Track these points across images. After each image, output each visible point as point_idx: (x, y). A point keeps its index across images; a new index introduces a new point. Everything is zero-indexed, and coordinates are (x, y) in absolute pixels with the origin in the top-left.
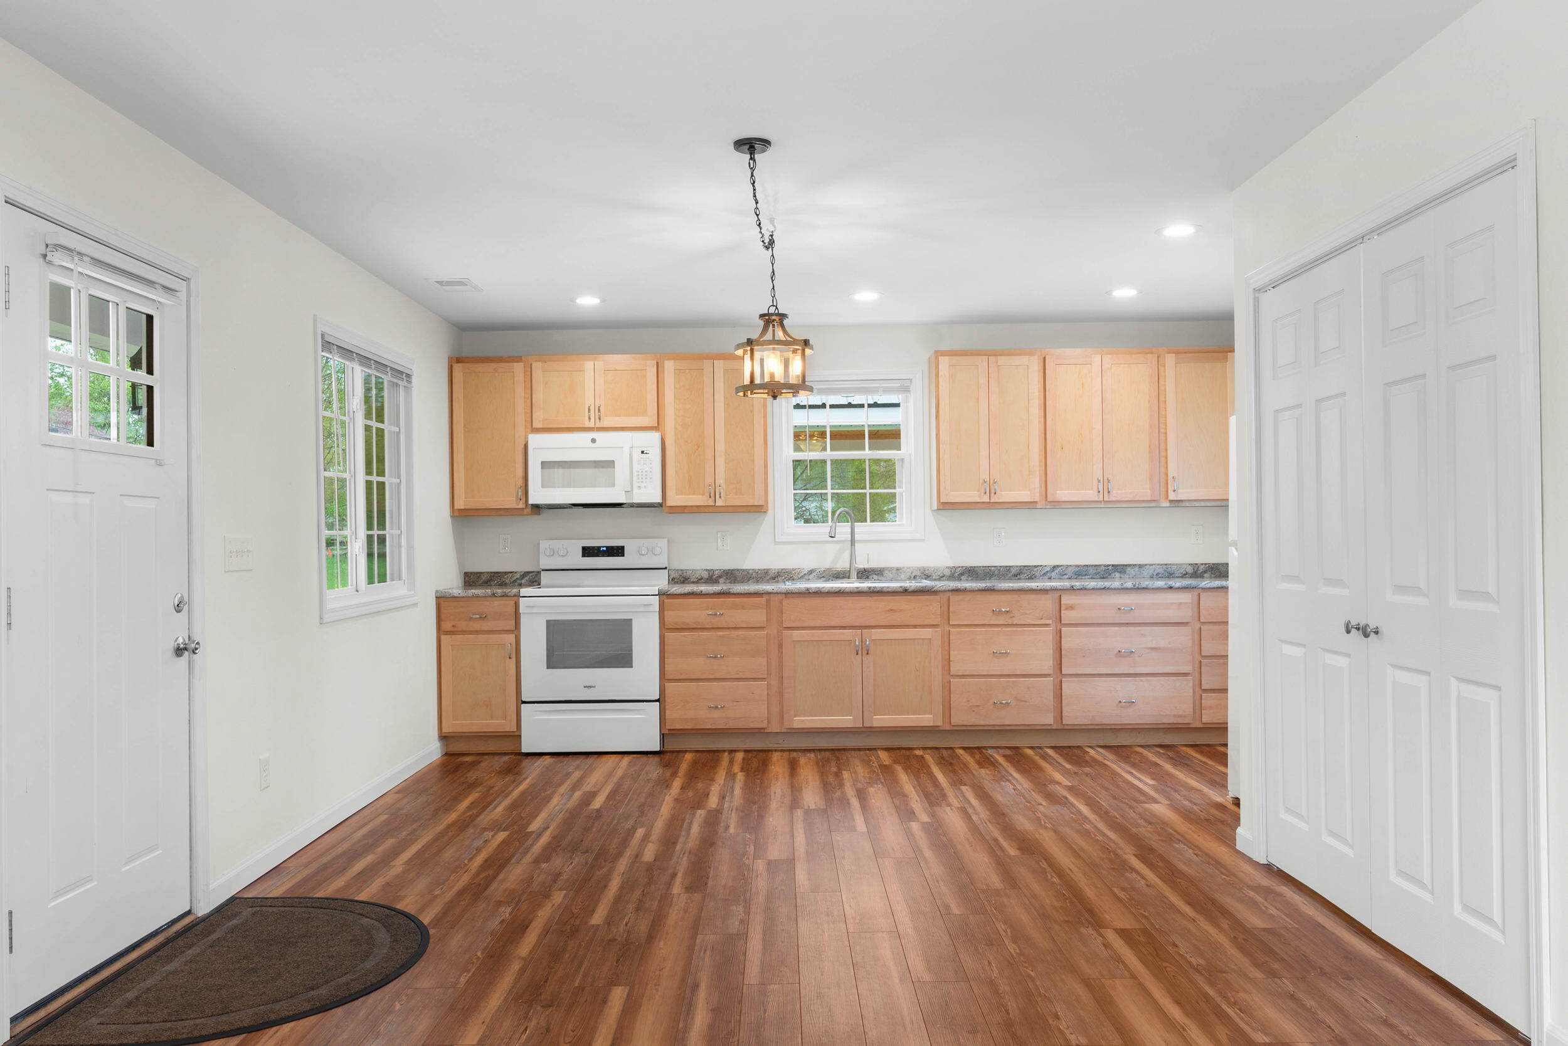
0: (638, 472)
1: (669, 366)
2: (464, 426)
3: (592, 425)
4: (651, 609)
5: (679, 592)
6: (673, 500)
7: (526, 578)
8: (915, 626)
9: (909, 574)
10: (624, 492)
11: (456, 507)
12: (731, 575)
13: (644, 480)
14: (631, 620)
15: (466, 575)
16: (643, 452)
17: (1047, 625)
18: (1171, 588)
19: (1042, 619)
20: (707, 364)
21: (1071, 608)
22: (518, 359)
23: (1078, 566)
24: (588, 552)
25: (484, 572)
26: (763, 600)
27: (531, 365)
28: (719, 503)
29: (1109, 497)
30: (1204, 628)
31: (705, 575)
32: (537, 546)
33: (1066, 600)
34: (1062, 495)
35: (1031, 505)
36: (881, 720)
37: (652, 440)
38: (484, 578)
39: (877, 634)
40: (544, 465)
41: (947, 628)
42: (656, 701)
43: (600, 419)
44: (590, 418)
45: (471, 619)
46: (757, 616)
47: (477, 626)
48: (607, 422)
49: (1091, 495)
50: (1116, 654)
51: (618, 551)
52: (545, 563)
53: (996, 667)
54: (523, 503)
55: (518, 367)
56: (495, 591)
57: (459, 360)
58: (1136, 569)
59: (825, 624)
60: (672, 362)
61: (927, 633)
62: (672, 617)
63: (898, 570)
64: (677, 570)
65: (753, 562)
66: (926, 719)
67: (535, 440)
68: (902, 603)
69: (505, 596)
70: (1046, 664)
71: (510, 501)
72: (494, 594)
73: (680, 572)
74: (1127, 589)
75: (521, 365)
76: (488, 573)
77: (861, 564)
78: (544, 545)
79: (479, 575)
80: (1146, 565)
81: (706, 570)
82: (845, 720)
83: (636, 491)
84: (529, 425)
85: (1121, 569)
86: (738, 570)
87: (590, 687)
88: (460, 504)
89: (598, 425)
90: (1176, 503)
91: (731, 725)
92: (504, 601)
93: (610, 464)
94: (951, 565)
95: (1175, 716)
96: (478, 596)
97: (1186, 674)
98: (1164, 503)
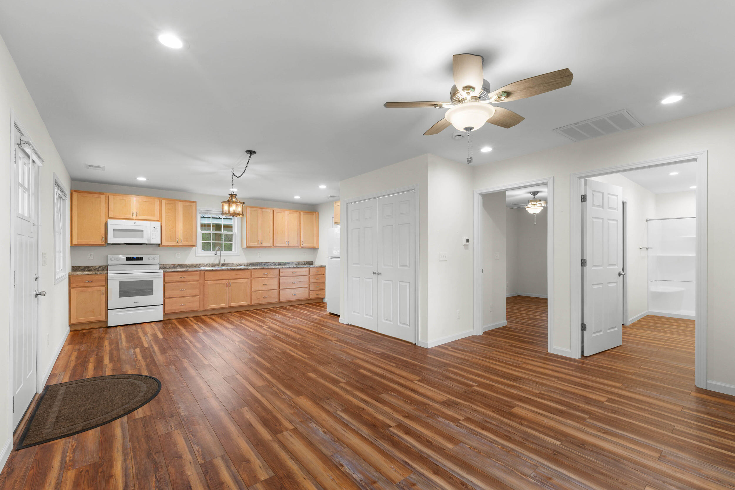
0: (152, 234)
1: (164, 202)
2: (78, 215)
3: (134, 218)
4: (160, 276)
5: (170, 271)
6: (164, 243)
7: (101, 268)
8: (243, 279)
9: (236, 265)
10: (147, 240)
11: (73, 243)
12: (181, 266)
13: (155, 237)
14: (153, 280)
15: (73, 267)
16: (154, 228)
17: (276, 277)
18: (304, 267)
19: (275, 275)
20: (177, 203)
21: (282, 272)
22: (103, 194)
23: (279, 262)
24: (128, 259)
25: (81, 266)
26: (199, 273)
27: (108, 196)
28: (181, 244)
29: (288, 246)
30: (310, 276)
31: (172, 266)
32: (107, 256)
34: (277, 245)
35: (269, 247)
36: (233, 304)
37: (159, 224)
38: (81, 268)
39: (233, 281)
40: (114, 230)
41: (251, 279)
42: (161, 305)
43: (137, 216)
44: (133, 216)
45: (85, 282)
46: (196, 277)
47: (89, 284)
48: (139, 217)
49: (284, 245)
50: (293, 283)
51: (141, 259)
52: (110, 263)
53: (264, 288)
54: (104, 243)
55: (103, 197)
56: (96, 272)
57: (75, 191)
58: (292, 263)
59: (218, 279)
60: (164, 201)
61: (246, 280)
62: (167, 279)
63: (232, 264)
64: (162, 265)
65: (188, 262)
66: (246, 303)
67: (110, 221)
68: (240, 272)
69: (101, 274)
70: (276, 287)
71: (99, 242)
72: (96, 273)
73: (163, 265)
74: (295, 268)
75: (105, 196)
76: (83, 266)
77: (223, 262)
78: (109, 257)
79: (79, 267)
81: (172, 264)
82: (223, 305)
83: (151, 239)
84: (107, 217)
85: (288, 263)
86: (183, 264)
87: (137, 302)
88: (75, 242)
89: (136, 218)
90: (303, 247)
91: (188, 310)
92: (100, 276)
93: (142, 231)
94: (247, 262)
95: (305, 297)
96: (89, 274)
97: (307, 287)
98: (300, 247)
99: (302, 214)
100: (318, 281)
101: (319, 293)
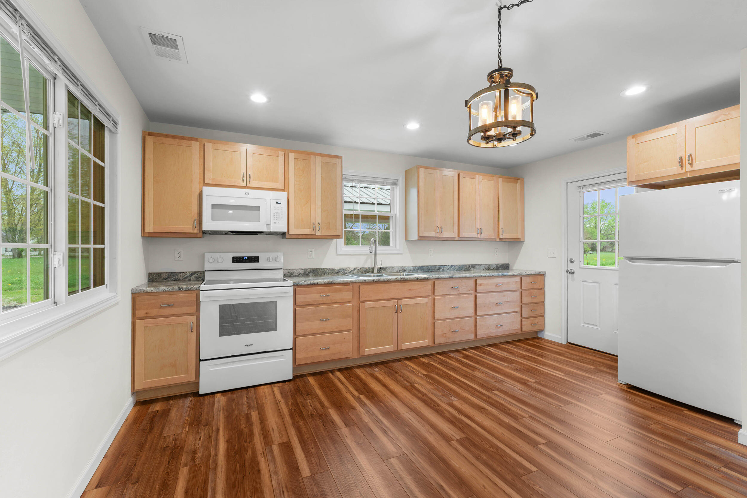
0: (274, 214)
1: (292, 156)
2: (154, 177)
3: (244, 185)
4: (288, 295)
5: (305, 283)
6: (293, 231)
7: (194, 276)
8: (420, 297)
9: (397, 270)
10: (266, 225)
11: (147, 230)
12: (316, 272)
13: (278, 219)
14: (276, 302)
15: (150, 274)
16: (277, 203)
17: (471, 293)
18: (513, 275)
19: (470, 291)
20: (312, 157)
21: (480, 285)
22: (196, 139)
23: (460, 265)
24: (236, 260)
25: (164, 273)
26: (350, 286)
27: (204, 145)
28: (318, 233)
29: (481, 236)
30: (523, 291)
31: (302, 272)
32: (203, 256)
33: (478, 282)
34: (465, 234)
35: (452, 239)
36: (406, 345)
37: (282, 196)
38: (163, 276)
39: (405, 302)
40: (214, 206)
41: (433, 297)
42: (290, 349)
43: (250, 181)
44: (243, 181)
45: (161, 307)
46: (347, 295)
47: (167, 311)
48: (253, 184)
49: (475, 235)
50: (496, 305)
51: (255, 259)
52: (207, 267)
53: (454, 314)
54: (197, 230)
55: (196, 145)
56: (181, 286)
57: (150, 134)
59: (380, 298)
60: (293, 154)
61: (425, 300)
62: (300, 298)
63: (392, 268)
64: (287, 269)
65: (327, 264)
66: (424, 342)
67: (206, 190)
68: (415, 285)
69: (189, 290)
70: (471, 312)
71: (188, 228)
72: (180, 289)
73: (289, 271)
74: (499, 276)
75: (198, 143)
76: (166, 273)
78: (207, 256)
79: (160, 274)
80: (482, 265)
81: (303, 269)
82: (389, 348)
83: (273, 225)
84: (202, 181)
85: (473, 266)
86: (319, 269)
87: (249, 345)
88: (150, 228)
89: (249, 185)
90: (501, 240)
91: (333, 358)
92: (187, 294)
93: (258, 208)
94: (413, 265)
95: (513, 330)
96: (167, 291)
97: (516, 312)
98: (498, 240)
99: (500, 180)
100: (535, 300)
101: (536, 322)
